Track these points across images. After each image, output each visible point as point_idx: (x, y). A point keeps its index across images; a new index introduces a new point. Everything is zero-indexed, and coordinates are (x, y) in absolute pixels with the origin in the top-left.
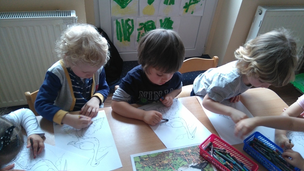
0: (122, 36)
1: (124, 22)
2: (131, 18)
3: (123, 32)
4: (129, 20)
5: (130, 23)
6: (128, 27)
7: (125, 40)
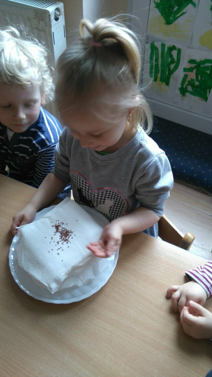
0: (158, 73)
1: (166, 49)
2: (178, 46)
3: (161, 65)
4: (174, 48)
5: (174, 53)
6: (170, 60)
7: (162, 80)
